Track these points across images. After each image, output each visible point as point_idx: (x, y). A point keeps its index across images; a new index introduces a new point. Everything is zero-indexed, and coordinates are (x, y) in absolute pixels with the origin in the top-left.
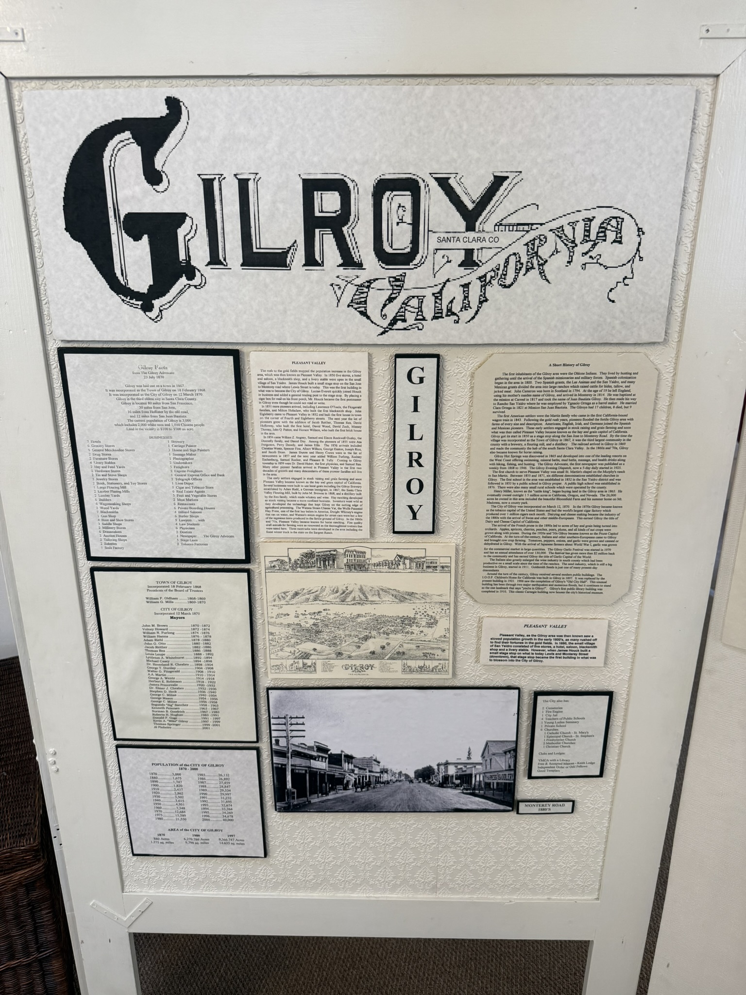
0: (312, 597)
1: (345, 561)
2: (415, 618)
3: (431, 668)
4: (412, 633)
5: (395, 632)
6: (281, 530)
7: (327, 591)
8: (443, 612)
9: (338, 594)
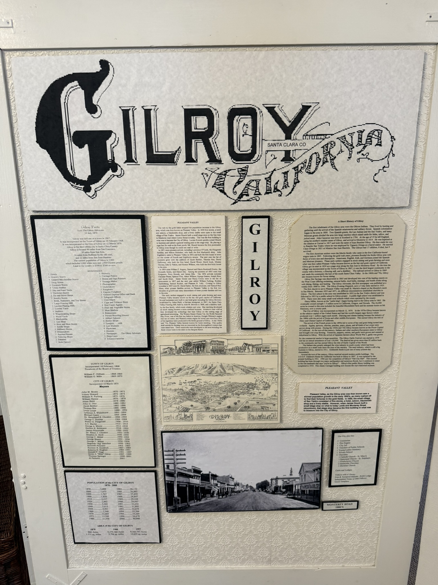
0: (190, 371)
1: (211, 348)
2: (256, 384)
3: (266, 416)
4: (254, 394)
5: (243, 393)
6: (170, 329)
7: (200, 367)
8: (274, 379)
9: (207, 369)
